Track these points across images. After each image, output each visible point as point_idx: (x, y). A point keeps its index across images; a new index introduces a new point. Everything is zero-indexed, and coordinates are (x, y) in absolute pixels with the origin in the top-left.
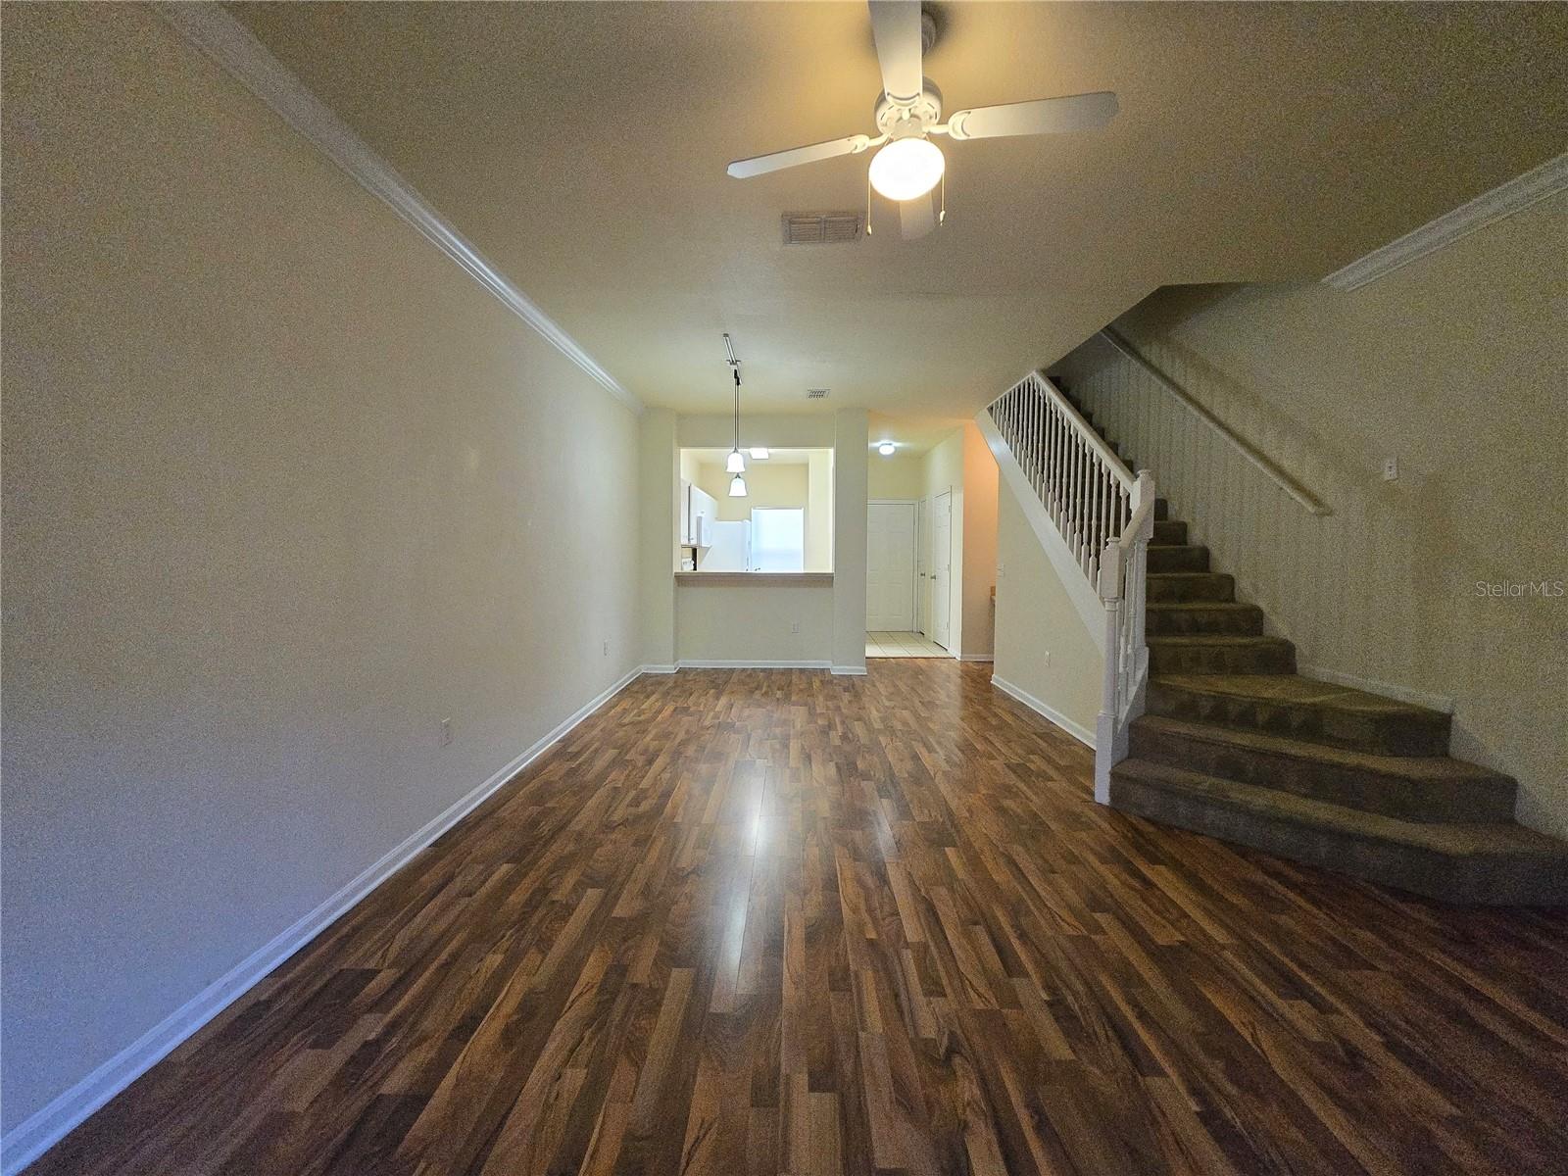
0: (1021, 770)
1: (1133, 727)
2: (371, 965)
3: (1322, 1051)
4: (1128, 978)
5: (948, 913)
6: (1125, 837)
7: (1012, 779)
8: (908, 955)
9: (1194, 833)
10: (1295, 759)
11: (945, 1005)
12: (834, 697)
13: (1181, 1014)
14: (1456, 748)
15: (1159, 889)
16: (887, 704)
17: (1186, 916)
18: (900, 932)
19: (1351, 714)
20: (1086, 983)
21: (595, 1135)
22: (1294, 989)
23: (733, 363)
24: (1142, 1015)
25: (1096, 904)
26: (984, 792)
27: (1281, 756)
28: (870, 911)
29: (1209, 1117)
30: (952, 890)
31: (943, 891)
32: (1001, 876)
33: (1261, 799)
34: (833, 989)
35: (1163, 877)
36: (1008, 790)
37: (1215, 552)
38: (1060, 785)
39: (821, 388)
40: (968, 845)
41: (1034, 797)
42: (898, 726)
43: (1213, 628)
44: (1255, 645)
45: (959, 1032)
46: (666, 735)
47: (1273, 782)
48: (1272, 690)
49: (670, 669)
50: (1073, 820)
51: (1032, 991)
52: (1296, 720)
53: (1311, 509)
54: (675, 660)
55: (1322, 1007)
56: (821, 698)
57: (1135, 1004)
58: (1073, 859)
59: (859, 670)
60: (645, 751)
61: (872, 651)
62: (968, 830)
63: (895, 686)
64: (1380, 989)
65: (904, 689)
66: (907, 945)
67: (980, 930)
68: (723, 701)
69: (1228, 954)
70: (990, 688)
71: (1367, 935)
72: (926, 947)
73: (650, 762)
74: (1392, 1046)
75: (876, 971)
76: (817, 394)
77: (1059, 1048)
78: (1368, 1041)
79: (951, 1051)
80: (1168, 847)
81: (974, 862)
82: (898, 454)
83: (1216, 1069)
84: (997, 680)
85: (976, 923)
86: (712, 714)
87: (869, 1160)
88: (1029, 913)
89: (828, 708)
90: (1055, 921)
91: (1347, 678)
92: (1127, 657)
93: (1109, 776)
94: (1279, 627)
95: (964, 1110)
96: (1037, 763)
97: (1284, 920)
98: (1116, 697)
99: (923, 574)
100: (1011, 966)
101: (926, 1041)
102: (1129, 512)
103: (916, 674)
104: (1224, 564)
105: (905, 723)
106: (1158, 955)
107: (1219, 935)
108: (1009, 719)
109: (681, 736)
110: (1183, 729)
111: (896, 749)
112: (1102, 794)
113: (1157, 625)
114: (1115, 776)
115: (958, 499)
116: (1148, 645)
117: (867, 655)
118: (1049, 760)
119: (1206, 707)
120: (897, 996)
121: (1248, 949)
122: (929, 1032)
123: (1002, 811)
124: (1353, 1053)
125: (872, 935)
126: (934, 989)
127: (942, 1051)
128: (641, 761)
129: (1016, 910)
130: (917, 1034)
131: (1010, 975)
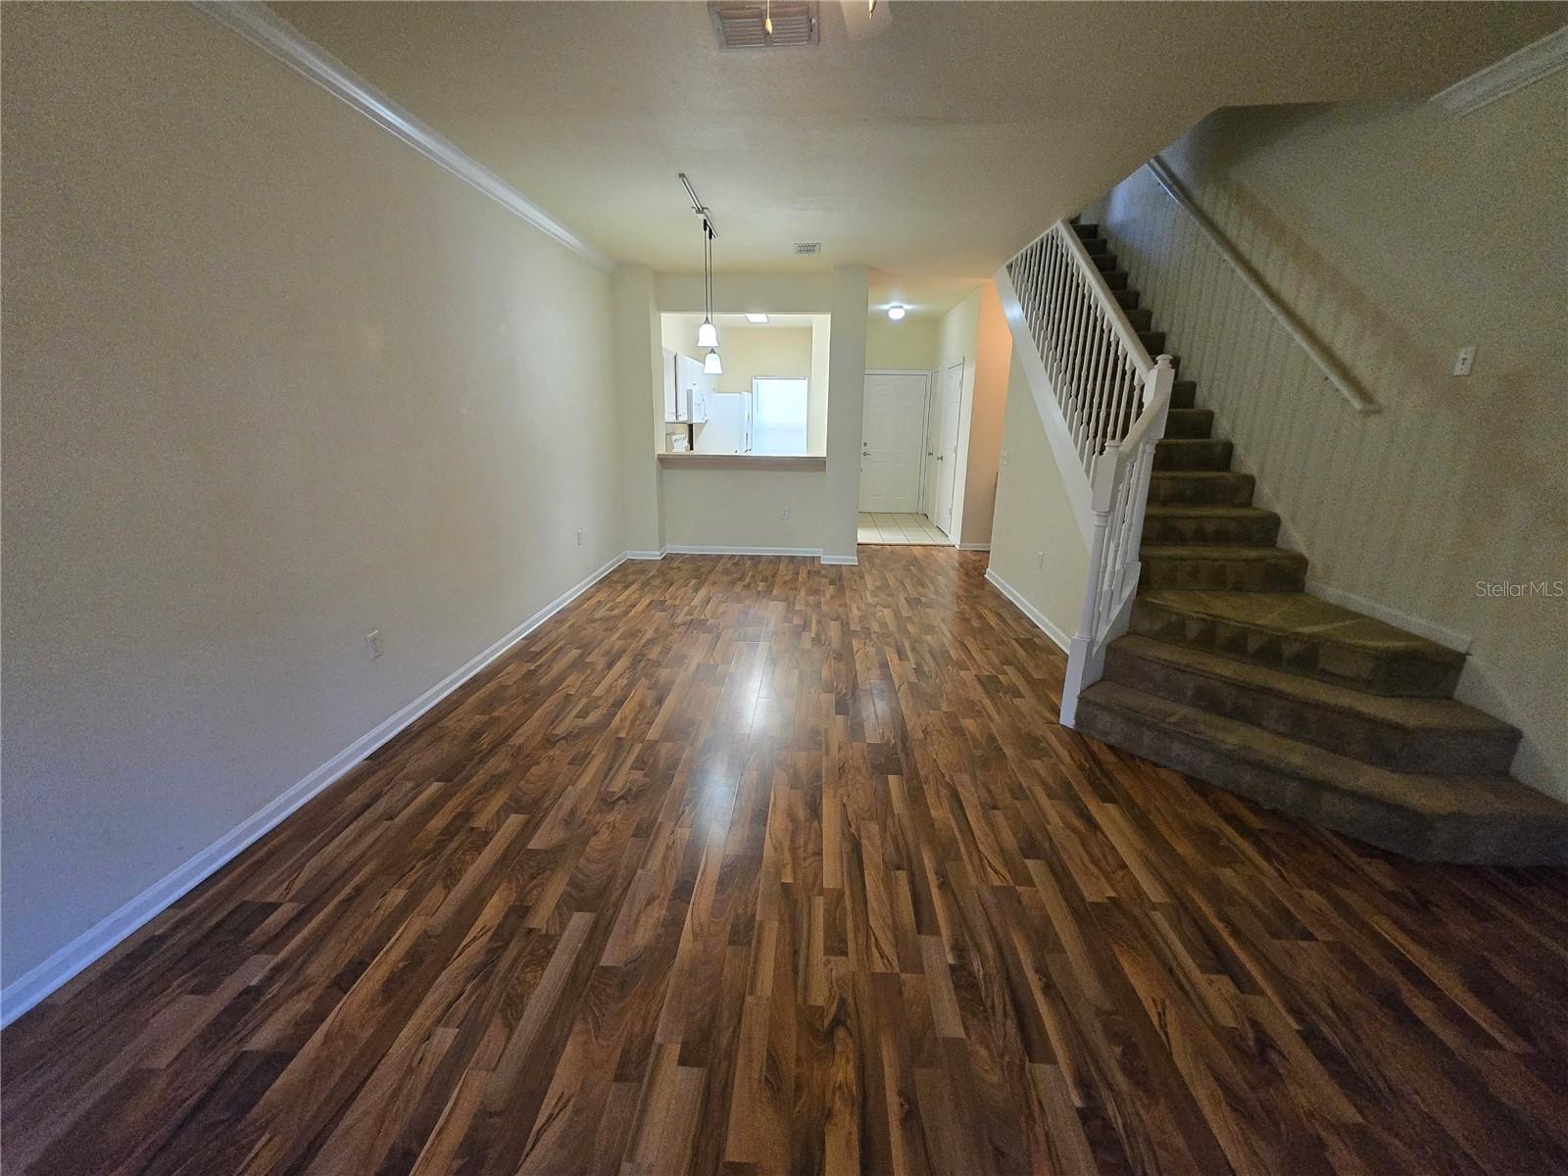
0: (990, 684)
1: (1111, 648)
2: (272, 898)
3: (1231, 1039)
4: (1044, 940)
5: (873, 854)
6: (1081, 768)
7: (978, 693)
8: (819, 903)
9: (1156, 765)
10: (1280, 695)
11: (843, 966)
12: (816, 592)
13: (1090, 987)
14: (1463, 690)
15: (1103, 833)
16: (871, 600)
17: (1123, 866)
18: (818, 875)
19: (1352, 649)
20: (999, 947)
21: (446, 1110)
22: (1219, 961)
23: (699, 211)
24: (1048, 988)
25: (1029, 849)
26: (945, 709)
27: (1266, 691)
28: (793, 850)
29: (1090, 1116)
30: (884, 828)
31: (874, 828)
32: (940, 812)
33: (1233, 736)
34: (732, 942)
35: (1109, 817)
36: (972, 708)
37: (1239, 450)
38: (1027, 703)
39: (810, 242)
40: (915, 772)
41: (996, 717)
42: (875, 627)
43: (1220, 537)
44: (1260, 560)
45: (850, 1000)
46: (633, 634)
47: (1249, 717)
48: (1269, 614)
49: (656, 555)
50: (1032, 746)
51: (939, 953)
52: (1289, 650)
53: (1357, 404)
54: (662, 544)
55: (1243, 983)
56: (803, 593)
57: (1042, 971)
58: (1019, 792)
59: (850, 559)
60: (607, 653)
61: (865, 536)
62: (917, 754)
63: (884, 579)
64: (1312, 965)
65: (891, 581)
66: (821, 892)
67: (902, 875)
68: (702, 593)
69: (1157, 916)
70: (983, 583)
71: (1312, 897)
72: (840, 894)
73: (610, 666)
74: (1309, 1036)
75: (782, 921)
76: (808, 249)
77: (950, 1022)
78: (1283, 1027)
79: (837, 1022)
80: (1124, 779)
81: (915, 796)
82: (910, 318)
83: (1110, 1055)
84: (991, 575)
85: (899, 868)
86: (687, 608)
87: (720, 1151)
88: (958, 858)
89: (807, 604)
90: (982, 866)
91: (1360, 602)
92: (1113, 573)
93: (1077, 700)
94: (1295, 537)
95: (834, 1094)
96: (1011, 676)
97: (1227, 875)
98: (1094, 620)
99: (930, 454)
100: (924, 920)
101: (813, 1010)
102: (1141, 405)
103: (913, 564)
104: (1248, 462)
105: (884, 625)
106: (1082, 913)
107: (1154, 892)
108: (992, 620)
109: (650, 634)
110: (1166, 653)
111: (866, 655)
112: (1068, 718)
113: (1157, 533)
114: (1083, 700)
115: (969, 373)
116: (1141, 558)
117: (860, 541)
118: (1022, 671)
119: (1193, 630)
120: (795, 953)
121: (1182, 910)
122: (819, 997)
123: (958, 731)
124: (1265, 1043)
125: (788, 879)
126: (836, 946)
127: (827, 1022)
128: (601, 663)
129: (946, 853)
130: (805, 1000)
131: (919, 933)
